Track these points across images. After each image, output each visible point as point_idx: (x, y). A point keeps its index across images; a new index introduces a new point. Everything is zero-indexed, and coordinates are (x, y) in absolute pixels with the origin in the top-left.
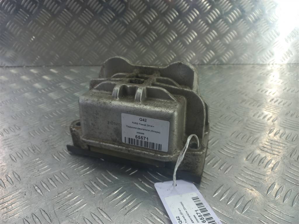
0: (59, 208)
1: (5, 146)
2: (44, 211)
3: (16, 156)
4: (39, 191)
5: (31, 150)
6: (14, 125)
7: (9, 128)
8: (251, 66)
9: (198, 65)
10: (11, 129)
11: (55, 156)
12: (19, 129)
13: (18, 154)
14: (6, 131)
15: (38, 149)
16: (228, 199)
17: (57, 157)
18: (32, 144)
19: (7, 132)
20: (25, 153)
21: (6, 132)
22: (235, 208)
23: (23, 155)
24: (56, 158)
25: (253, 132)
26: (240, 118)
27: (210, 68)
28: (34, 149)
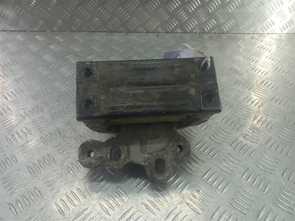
0: (89, 187)
1: (35, 129)
2: (79, 189)
4: (71, 172)
5: (57, 133)
6: (37, 107)
7: (33, 109)
9: (199, 33)
10: (35, 110)
11: (78, 140)
12: (42, 110)
13: (47, 137)
14: (31, 112)
15: (63, 132)
16: (213, 181)
17: (80, 141)
18: (56, 127)
19: (32, 114)
20: (53, 136)
21: (31, 114)
22: (217, 189)
23: (52, 138)
24: (79, 141)
25: (240, 119)
26: (231, 102)
28: (60, 132)
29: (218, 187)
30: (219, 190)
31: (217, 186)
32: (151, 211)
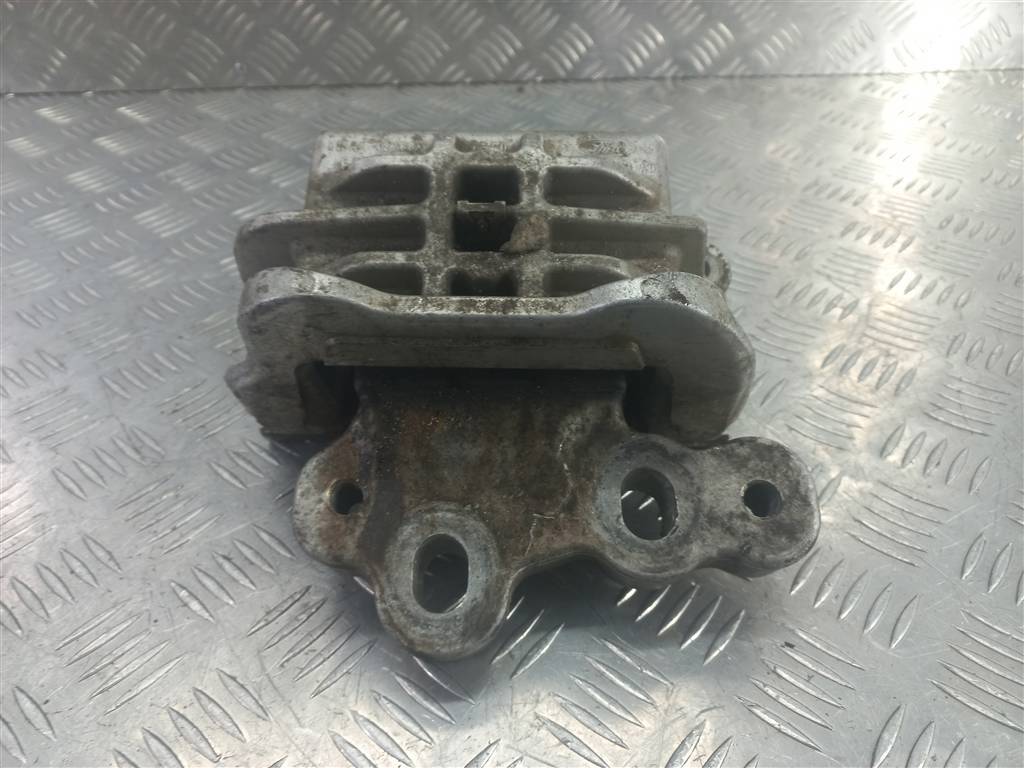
0: (282, 666)
1: (25, 440)
2: (234, 679)
3: (77, 475)
4: (195, 606)
5: (129, 452)
6: (39, 352)
7: (21, 362)
8: (864, 81)
9: (674, 78)
10: (30, 367)
11: (220, 471)
12: (62, 365)
13: (83, 466)
14: (12, 375)
15: (152, 444)
16: (841, 599)
17: (232, 474)
18: (123, 425)
19: (17, 380)
20: (109, 461)
21: (12, 380)
22: (866, 631)
23: (104, 471)
24: (226, 475)
27: (718, 92)
28: (138, 445)
29: (866, 624)
30: (876, 633)
31: (861, 619)
32: (585, 752)
